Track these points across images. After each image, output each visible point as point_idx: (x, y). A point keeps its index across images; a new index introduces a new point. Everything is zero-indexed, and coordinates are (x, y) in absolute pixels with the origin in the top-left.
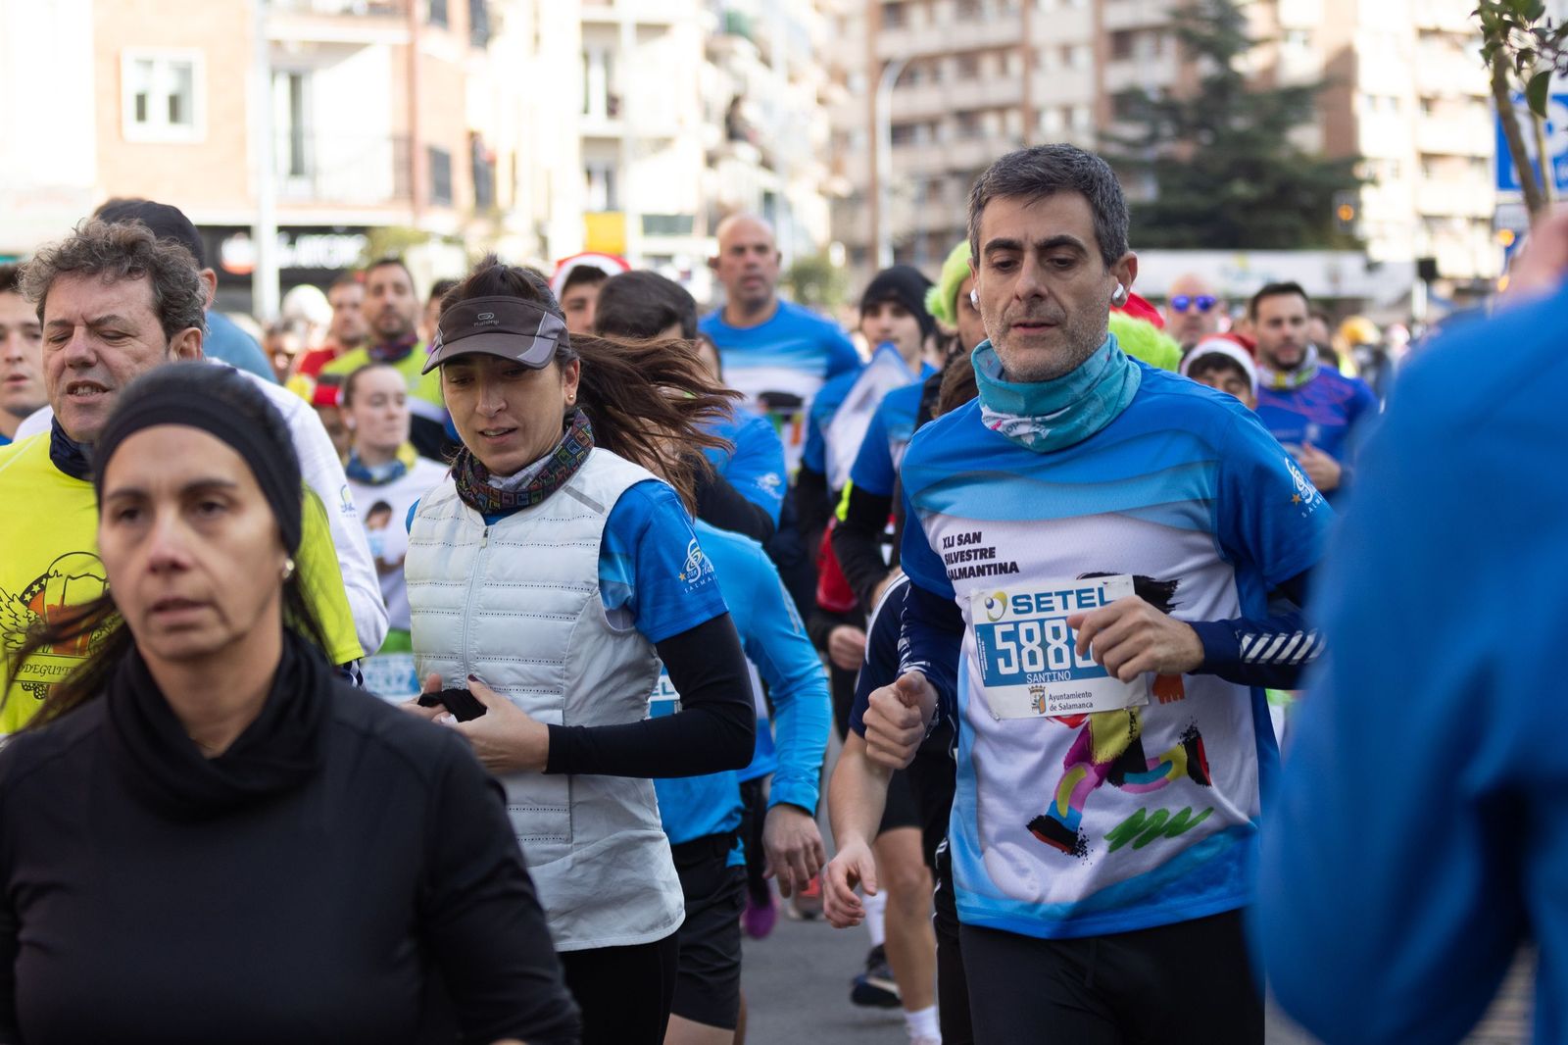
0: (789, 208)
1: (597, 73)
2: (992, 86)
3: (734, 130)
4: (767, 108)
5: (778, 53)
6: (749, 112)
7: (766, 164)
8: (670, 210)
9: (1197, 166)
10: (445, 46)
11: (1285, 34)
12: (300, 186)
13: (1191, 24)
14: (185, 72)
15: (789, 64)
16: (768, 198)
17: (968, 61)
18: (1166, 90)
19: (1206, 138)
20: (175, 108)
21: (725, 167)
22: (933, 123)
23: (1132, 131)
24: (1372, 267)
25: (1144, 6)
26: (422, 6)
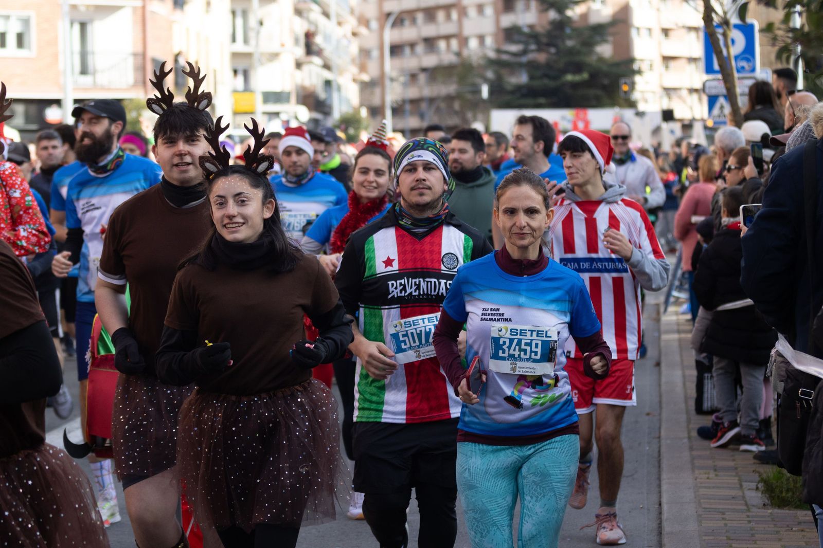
0: (339, 89)
1: (239, 21)
2: (443, 26)
3: (310, 49)
4: (327, 38)
5: (332, 11)
6: (318, 40)
7: (327, 66)
8: (277, 89)
9: (548, 65)
10: (162, 8)
12: (87, 80)
14: (26, 22)
15: (338, 15)
16: (328, 83)
17: (430, 13)
18: (531, 27)
19: (553, 50)
20: (20, 40)
21: (305, 68)
22: (412, 45)
23: (514, 48)
24: (640, 114)
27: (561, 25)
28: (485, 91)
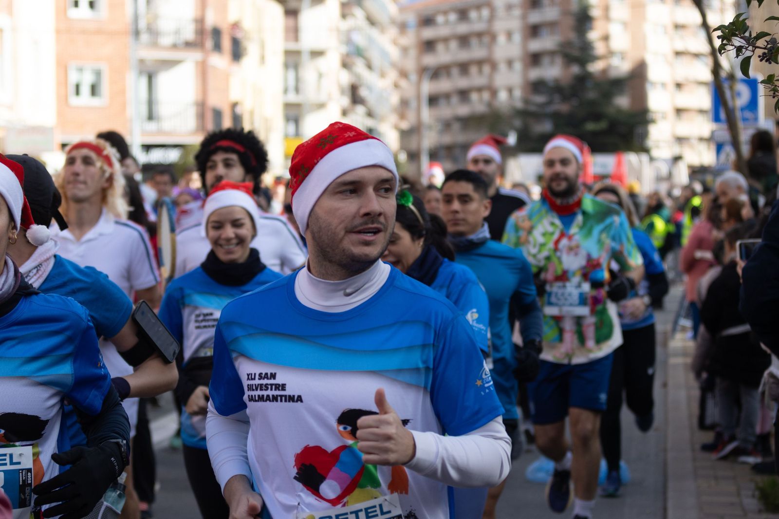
1: (291, 73)
2: (476, 79)
3: (356, 99)
4: (370, 88)
5: (376, 64)
6: (363, 92)
7: (370, 114)
9: (571, 115)
10: (220, 62)
11: (612, 54)
12: (152, 126)
13: (569, 50)
14: (98, 74)
15: (381, 68)
17: (464, 68)
18: (556, 81)
19: (575, 102)
20: (94, 90)
21: (351, 117)
22: (447, 96)
23: (540, 99)
24: (653, 160)
25: (546, 43)
26: (209, 43)
28: (512, 139)
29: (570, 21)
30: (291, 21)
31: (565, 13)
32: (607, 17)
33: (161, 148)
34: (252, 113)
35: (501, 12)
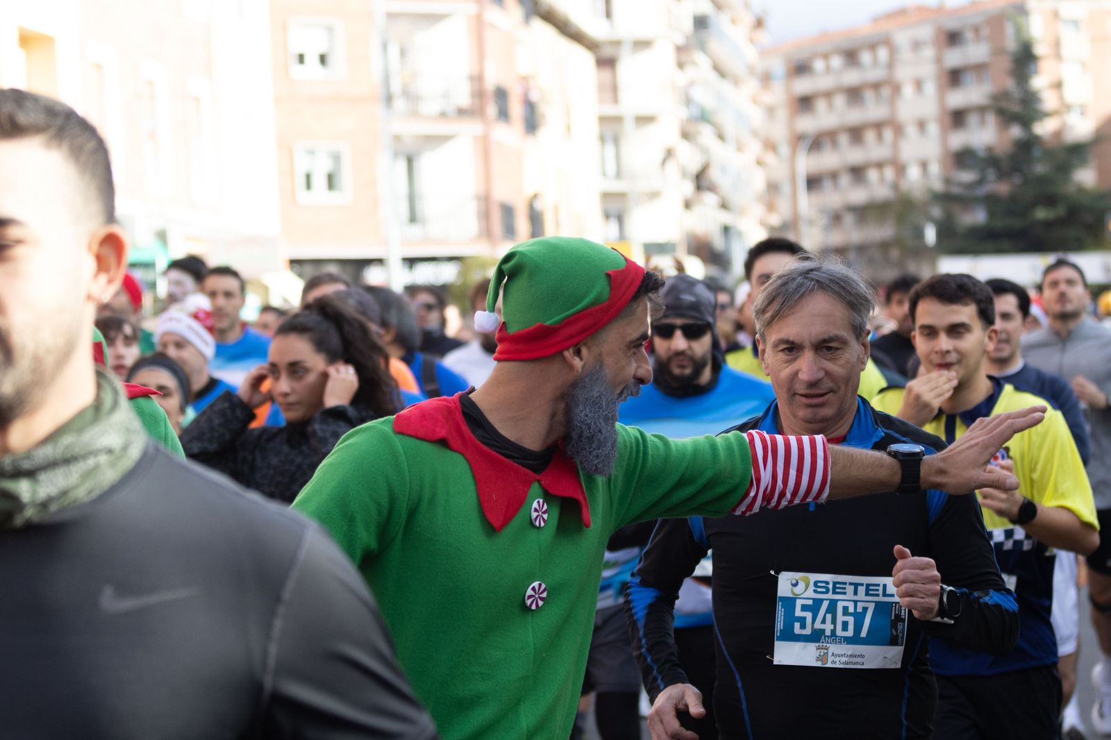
0: (740, 234)
1: (610, 149)
2: (873, 149)
3: (701, 181)
4: (724, 169)
5: (729, 130)
6: (714, 174)
7: (724, 206)
8: (661, 239)
9: (1013, 198)
10: (508, 135)
11: (1067, 107)
12: (415, 231)
13: (1004, 104)
14: (337, 158)
15: (737, 139)
16: (726, 230)
17: (856, 133)
18: (989, 149)
19: (1017, 180)
20: (331, 182)
21: (697, 210)
22: (834, 176)
23: (967, 176)
25: (972, 94)
26: (492, 110)
27: (1027, 146)
28: (930, 235)
29: (1006, 63)
30: (606, 74)
31: (998, 51)
32: (1058, 55)
33: (429, 262)
34: (556, 209)
35: (906, 54)
